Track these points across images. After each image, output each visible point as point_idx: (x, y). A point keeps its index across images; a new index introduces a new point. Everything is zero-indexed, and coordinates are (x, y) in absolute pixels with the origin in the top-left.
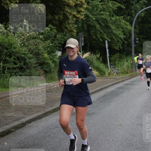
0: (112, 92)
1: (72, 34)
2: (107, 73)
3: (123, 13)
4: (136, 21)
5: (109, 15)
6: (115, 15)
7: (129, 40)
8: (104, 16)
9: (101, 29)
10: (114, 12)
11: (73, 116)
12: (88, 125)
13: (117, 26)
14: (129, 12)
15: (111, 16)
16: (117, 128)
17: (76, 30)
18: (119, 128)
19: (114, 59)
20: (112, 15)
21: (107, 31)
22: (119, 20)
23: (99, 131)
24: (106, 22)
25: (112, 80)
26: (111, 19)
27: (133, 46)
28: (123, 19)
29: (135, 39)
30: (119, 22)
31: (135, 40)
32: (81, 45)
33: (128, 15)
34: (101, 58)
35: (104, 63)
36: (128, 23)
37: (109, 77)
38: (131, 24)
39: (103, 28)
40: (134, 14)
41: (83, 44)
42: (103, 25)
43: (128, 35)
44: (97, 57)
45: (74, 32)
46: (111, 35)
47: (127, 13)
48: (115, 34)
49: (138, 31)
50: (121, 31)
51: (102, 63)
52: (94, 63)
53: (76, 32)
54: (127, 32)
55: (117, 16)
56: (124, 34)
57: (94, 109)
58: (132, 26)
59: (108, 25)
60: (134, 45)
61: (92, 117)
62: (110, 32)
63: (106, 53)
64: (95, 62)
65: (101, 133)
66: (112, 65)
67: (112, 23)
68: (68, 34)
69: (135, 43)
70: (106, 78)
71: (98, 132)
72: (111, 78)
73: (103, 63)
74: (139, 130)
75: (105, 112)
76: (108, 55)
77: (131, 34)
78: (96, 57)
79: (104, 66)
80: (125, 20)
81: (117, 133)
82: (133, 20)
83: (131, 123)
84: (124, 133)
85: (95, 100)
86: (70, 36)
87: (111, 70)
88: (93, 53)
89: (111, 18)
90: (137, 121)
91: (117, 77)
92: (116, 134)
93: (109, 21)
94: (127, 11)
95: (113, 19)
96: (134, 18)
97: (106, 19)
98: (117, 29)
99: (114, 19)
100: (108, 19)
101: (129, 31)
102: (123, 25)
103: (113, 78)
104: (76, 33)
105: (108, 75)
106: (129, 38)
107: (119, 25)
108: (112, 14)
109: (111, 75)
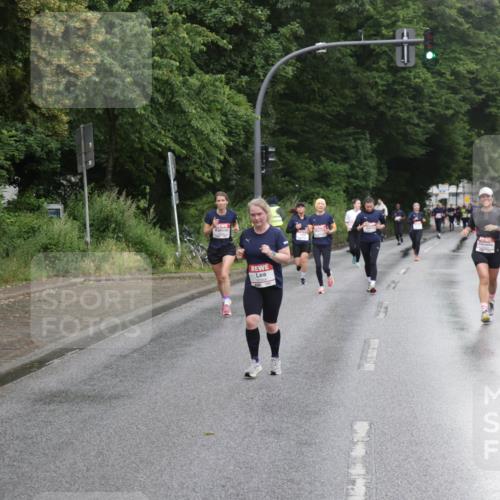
0: (186, 323)
1: (54, 128)
2: (170, 261)
3: (225, 64)
4: (266, 93)
5: (179, 69)
6: (197, 70)
7: (246, 154)
8: (161, 72)
9: (152, 113)
10: (195, 61)
11: (49, 404)
12: (99, 435)
13: (205, 106)
14: (246, 62)
15: (186, 74)
16: (196, 443)
17: (67, 114)
18: (204, 446)
19: (197, 212)
20: (190, 69)
21: (172, 119)
22: (213, 85)
23: (136, 454)
24: (168, 91)
25: (186, 282)
26: (185, 83)
27: (258, 172)
28: (227, 84)
29: (264, 149)
30: (211, 93)
31: (265, 154)
32: (84, 165)
33: (243, 72)
34: (152, 210)
35: (160, 227)
36: (242, 98)
37: (178, 275)
38: (252, 99)
39: (162, 111)
40: (263, 67)
41: (90, 162)
42: (161, 100)
43: (242, 136)
44: (138, 207)
45: (61, 121)
46: (185, 133)
47: (241, 66)
48: (197, 133)
49: (276, 123)
50: (219, 122)
51: (155, 225)
52: (130, 226)
53: (69, 122)
54: (237, 126)
55: (207, 73)
56: (230, 134)
57: (121, 381)
58: (254, 106)
59: (174, 101)
60: (262, 169)
61: (115, 408)
62: (184, 126)
63: (170, 195)
64: (133, 222)
65: (141, 462)
66: (189, 234)
67: (188, 95)
68: (39, 129)
69: (266, 164)
70: (166, 275)
71: (133, 458)
72: (184, 278)
73: (158, 226)
74: (267, 448)
75: (158, 390)
76: (175, 200)
77: (253, 133)
78: (134, 206)
79: (161, 236)
80: (231, 88)
81: (196, 462)
82: (259, 89)
83: (243, 427)
84: (219, 459)
85: (126, 352)
86: (48, 136)
87: (185, 251)
88: (124, 193)
89: (187, 80)
90: (263, 420)
91: (202, 274)
92: (191, 463)
93: (180, 89)
94: (240, 59)
95: (193, 81)
96: (262, 81)
97: (167, 83)
98: (205, 115)
99: (198, 83)
100: (177, 80)
101: (245, 122)
102: (227, 101)
103: (190, 277)
104: (67, 125)
105: (173, 268)
106: (246, 147)
107: (214, 101)
108: (189, 64)
109: (182, 267)
